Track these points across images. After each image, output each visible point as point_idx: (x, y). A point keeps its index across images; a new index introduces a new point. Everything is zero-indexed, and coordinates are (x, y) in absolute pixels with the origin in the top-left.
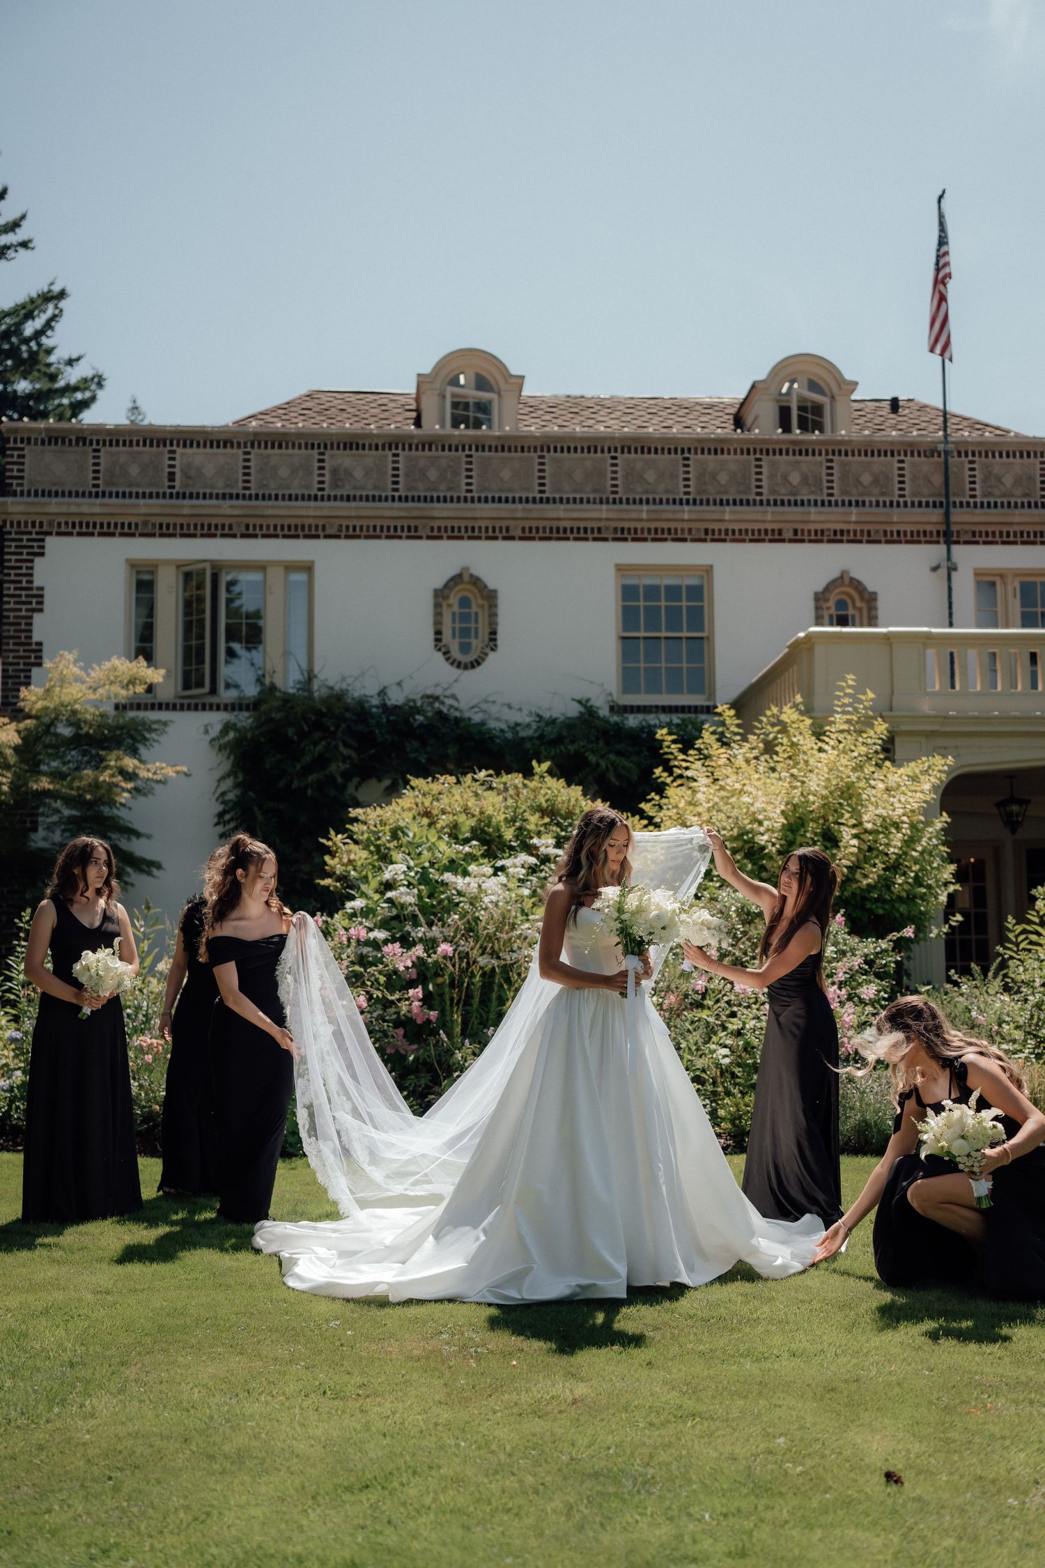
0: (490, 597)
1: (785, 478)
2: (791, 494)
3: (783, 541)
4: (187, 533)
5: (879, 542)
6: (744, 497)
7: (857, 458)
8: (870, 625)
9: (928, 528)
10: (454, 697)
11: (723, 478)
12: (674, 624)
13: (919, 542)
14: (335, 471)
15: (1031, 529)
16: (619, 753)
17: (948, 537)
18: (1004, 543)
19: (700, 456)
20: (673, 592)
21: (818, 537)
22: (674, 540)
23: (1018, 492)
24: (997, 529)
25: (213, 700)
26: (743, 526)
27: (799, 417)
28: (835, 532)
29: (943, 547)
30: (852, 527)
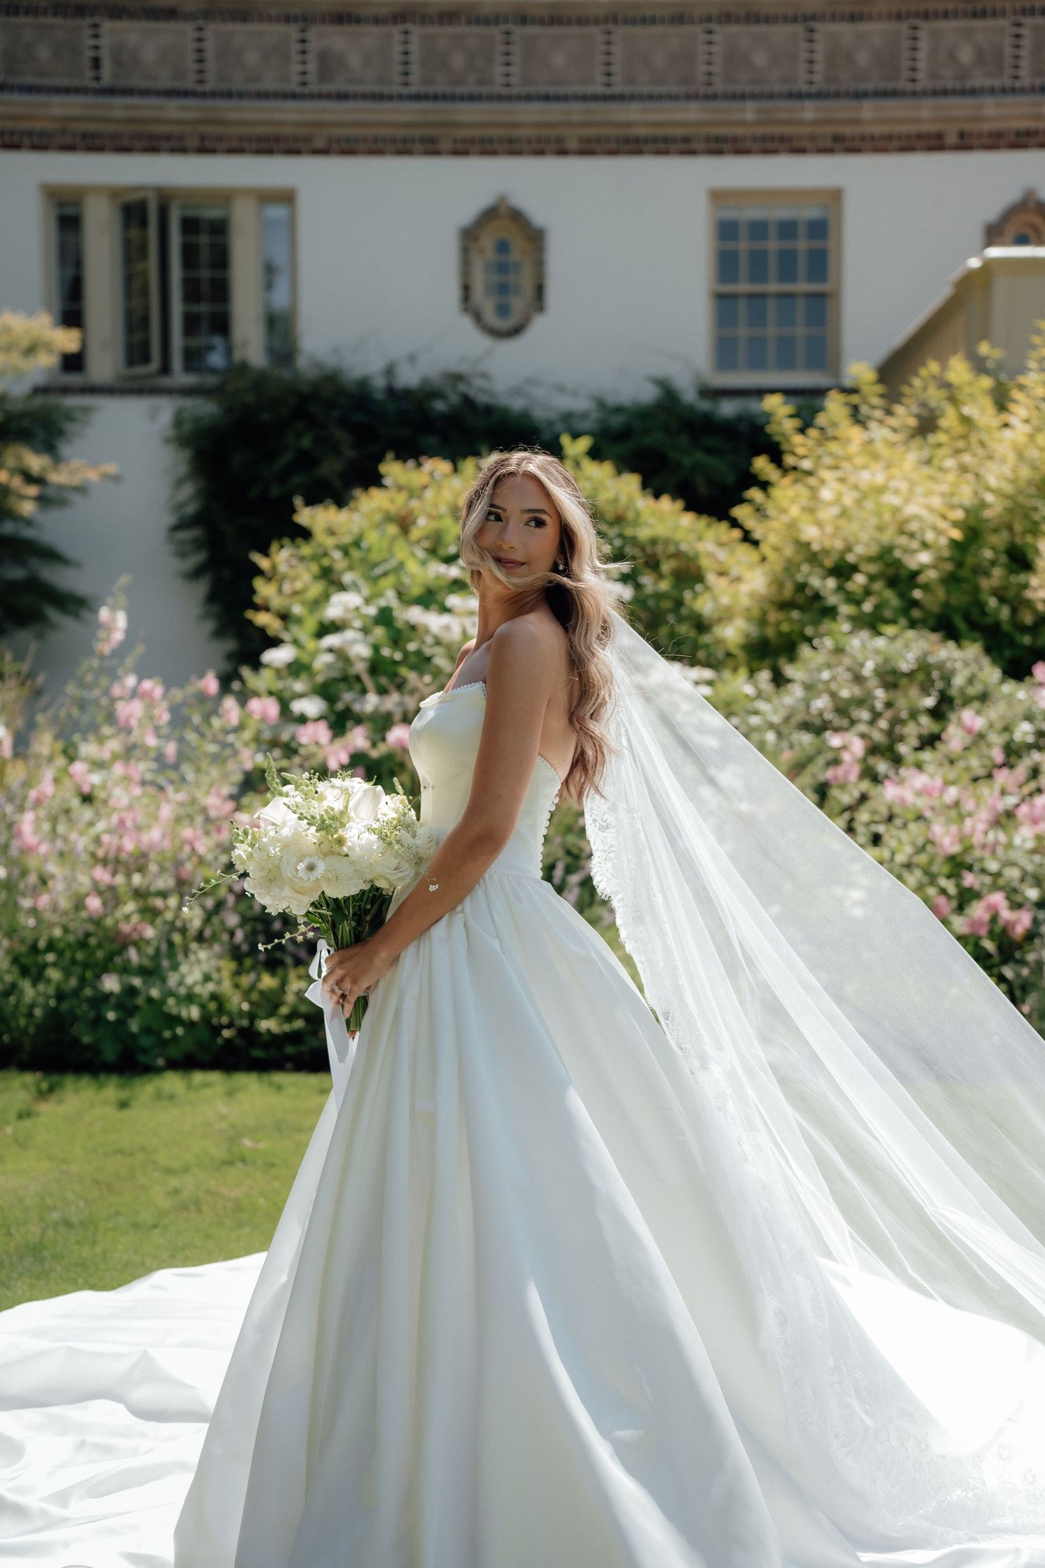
0: (535, 238)
1: (952, 56)
2: (958, 78)
3: (944, 149)
4: (121, 145)
6: (891, 86)
10: (485, 375)
11: (863, 58)
12: (788, 273)
14: (323, 57)
16: (710, 451)
19: (829, 25)
20: (788, 229)
21: (997, 141)
22: (790, 151)
25: (165, 382)
26: (886, 130)
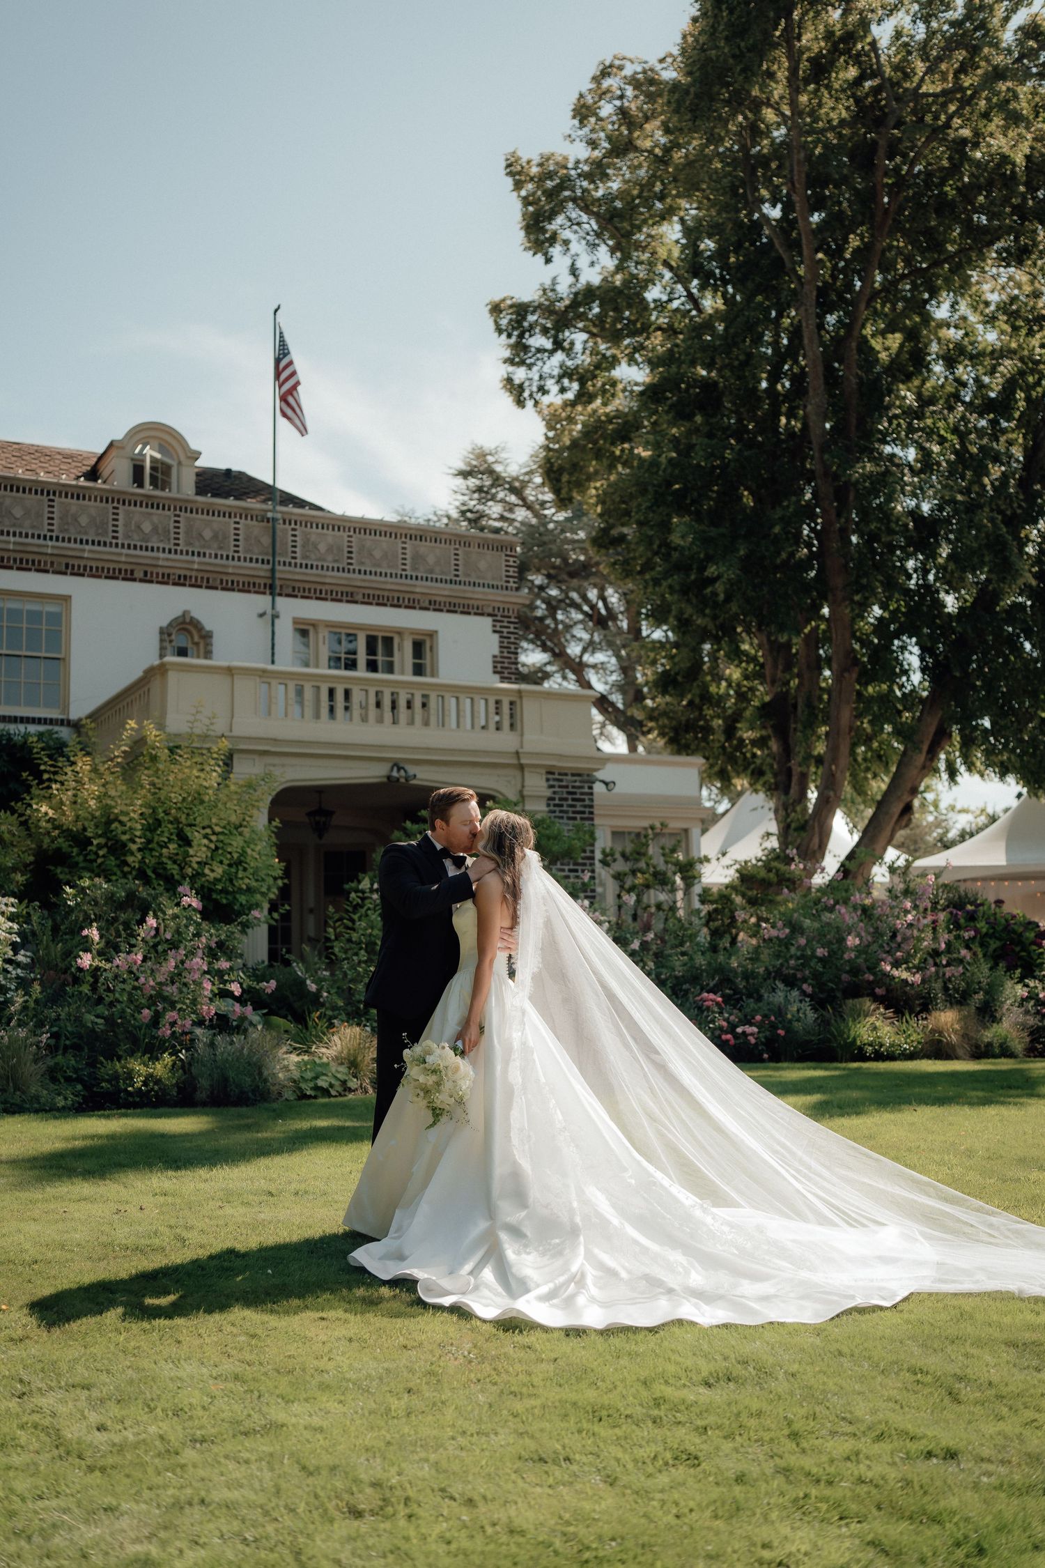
1: (138, 526)
2: (142, 540)
3: (134, 580)
5: (216, 588)
6: (102, 540)
7: (200, 516)
8: (206, 658)
9: (257, 581)
11: (84, 520)
12: (34, 645)
13: (249, 592)
15: (340, 589)
17: (271, 588)
18: (317, 598)
19: (63, 499)
20: (34, 617)
21: (165, 580)
22: (38, 571)
23: (330, 558)
24: (313, 586)
26: (100, 565)
27: (151, 476)
28: (180, 577)
29: (270, 598)
30: (194, 574)
